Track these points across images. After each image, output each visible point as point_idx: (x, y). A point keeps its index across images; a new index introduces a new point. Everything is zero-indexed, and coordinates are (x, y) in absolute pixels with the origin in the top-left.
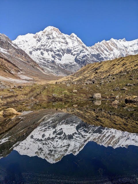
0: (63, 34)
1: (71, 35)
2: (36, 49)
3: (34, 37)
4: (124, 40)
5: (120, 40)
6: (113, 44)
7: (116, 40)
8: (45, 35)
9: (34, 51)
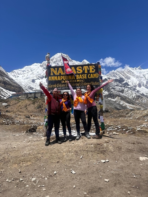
0: (74, 61)
1: (83, 61)
2: (41, 77)
3: (40, 66)
4: (139, 68)
5: (135, 68)
6: (129, 72)
7: (132, 68)
8: (53, 62)
9: (39, 79)
